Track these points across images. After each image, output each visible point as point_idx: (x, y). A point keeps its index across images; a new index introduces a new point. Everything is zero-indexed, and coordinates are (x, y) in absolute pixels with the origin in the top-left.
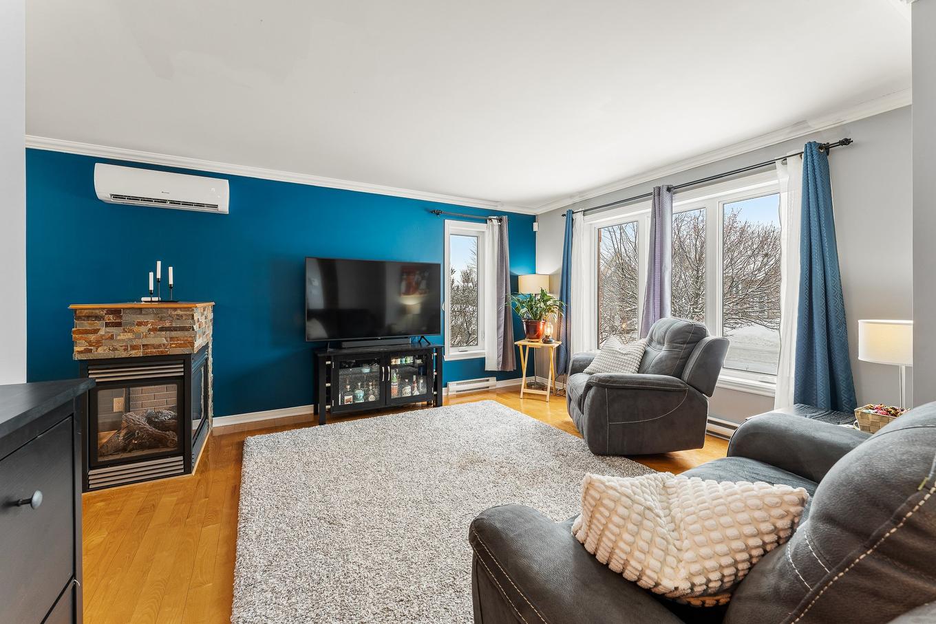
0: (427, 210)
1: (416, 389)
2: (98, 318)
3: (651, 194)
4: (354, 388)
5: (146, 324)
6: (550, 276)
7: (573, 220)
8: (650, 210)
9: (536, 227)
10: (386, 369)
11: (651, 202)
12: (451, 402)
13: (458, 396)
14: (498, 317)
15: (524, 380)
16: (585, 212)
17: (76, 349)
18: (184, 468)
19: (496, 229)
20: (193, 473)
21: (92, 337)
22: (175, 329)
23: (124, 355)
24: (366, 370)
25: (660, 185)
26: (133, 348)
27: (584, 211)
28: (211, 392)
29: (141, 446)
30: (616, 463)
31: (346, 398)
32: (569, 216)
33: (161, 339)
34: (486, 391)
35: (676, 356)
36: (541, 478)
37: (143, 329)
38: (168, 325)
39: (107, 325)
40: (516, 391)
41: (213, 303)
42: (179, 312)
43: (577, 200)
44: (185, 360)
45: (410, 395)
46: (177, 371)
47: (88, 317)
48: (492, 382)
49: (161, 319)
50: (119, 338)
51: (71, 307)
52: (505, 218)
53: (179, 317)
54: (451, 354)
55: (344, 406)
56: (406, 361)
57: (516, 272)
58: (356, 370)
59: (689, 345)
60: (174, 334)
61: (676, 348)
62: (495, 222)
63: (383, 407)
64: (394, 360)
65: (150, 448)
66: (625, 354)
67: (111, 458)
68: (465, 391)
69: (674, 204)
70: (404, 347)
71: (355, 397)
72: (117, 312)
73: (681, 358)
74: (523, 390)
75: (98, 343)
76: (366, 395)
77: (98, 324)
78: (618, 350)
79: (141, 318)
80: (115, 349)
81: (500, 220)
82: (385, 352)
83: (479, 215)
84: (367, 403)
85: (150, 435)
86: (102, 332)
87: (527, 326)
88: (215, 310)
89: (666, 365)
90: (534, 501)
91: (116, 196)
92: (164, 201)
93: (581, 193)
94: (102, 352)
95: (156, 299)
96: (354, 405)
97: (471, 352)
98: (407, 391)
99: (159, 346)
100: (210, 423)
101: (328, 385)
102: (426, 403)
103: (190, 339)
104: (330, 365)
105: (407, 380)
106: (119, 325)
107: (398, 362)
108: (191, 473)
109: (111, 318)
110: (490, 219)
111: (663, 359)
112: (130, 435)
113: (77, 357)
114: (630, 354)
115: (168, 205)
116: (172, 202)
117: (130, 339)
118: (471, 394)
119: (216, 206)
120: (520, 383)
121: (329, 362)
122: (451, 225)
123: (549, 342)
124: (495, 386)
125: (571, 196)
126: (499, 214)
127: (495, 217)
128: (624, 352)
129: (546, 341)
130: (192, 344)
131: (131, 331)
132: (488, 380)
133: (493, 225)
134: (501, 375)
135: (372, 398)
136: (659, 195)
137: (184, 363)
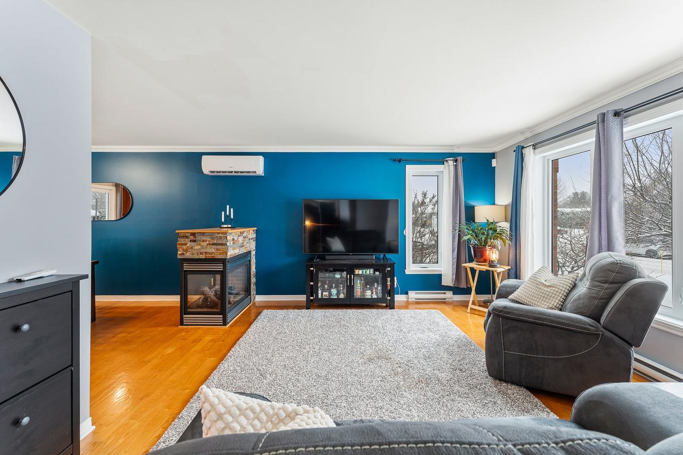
0: (391, 159)
1: (374, 293)
2: (187, 237)
3: (594, 123)
4: (331, 287)
5: (206, 241)
6: (506, 206)
7: (522, 154)
8: (594, 139)
9: (494, 163)
10: (350, 277)
11: (594, 131)
12: (410, 307)
13: (417, 303)
14: (453, 242)
15: (472, 297)
16: (535, 147)
17: (179, 253)
18: (223, 322)
19: (452, 168)
20: (227, 326)
21: (185, 247)
22: (219, 244)
23: (197, 257)
24: (338, 276)
25: (605, 111)
26: (201, 253)
27: (533, 145)
28: (253, 280)
29: (208, 307)
30: (509, 392)
31: (324, 293)
32: (520, 152)
33: (212, 250)
34: (443, 302)
35: (595, 295)
36: (423, 385)
37: (205, 244)
38: (215, 242)
39: (191, 241)
40: (465, 305)
41: (256, 228)
42: (220, 235)
43: (528, 135)
44: (223, 261)
45: (370, 297)
46: (220, 267)
47: (183, 237)
48: (449, 295)
49: (213, 238)
50: (195, 248)
51: (177, 231)
52: (460, 159)
53: (221, 238)
54: (411, 269)
55: (322, 299)
56: (366, 272)
57: (472, 203)
58: (331, 275)
59: (612, 286)
60: (218, 247)
61: (596, 286)
62: (451, 163)
63: (348, 303)
64: (357, 271)
65: (211, 308)
66: (548, 286)
67: (193, 310)
68: (423, 299)
69: (625, 130)
70: (367, 262)
71: (330, 294)
72: (193, 234)
73: (600, 299)
74: (470, 306)
75: (187, 251)
76: (338, 293)
77: (187, 240)
78: (544, 282)
79: (204, 238)
80: (193, 254)
81: (456, 161)
82: (350, 265)
83: (437, 158)
84: (338, 299)
85: (213, 301)
86: (188, 245)
87: (474, 251)
88: (257, 232)
89: (583, 304)
90: (402, 402)
91: (212, 172)
92: (232, 172)
93: (530, 128)
94: (188, 255)
95: (229, 226)
96: (330, 299)
97: (429, 269)
98: (368, 294)
99: (212, 253)
100: (252, 299)
101: (312, 283)
102: (385, 305)
103: (225, 250)
104: (313, 271)
105: (368, 286)
106: (195, 241)
107: (360, 272)
108: (226, 325)
109: (192, 238)
110: (447, 161)
111: (581, 297)
112: (206, 299)
113: (179, 257)
114: (554, 287)
115: (233, 174)
116: (235, 172)
117: (199, 249)
118: (429, 303)
119: (255, 172)
120: (468, 300)
121: (312, 269)
122: (411, 169)
123: (494, 266)
124: (452, 299)
125: (522, 132)
126: (454, 156)
127: (451, 159)
128: (547, 284)
129: (492, 265)
130: (226, 253)
131: (200, 245)
132: (445, 293)
133: (449, 166)
134: (456, 290)
135: (342, 296)
136: (603, 121)
137: (223, 263)
